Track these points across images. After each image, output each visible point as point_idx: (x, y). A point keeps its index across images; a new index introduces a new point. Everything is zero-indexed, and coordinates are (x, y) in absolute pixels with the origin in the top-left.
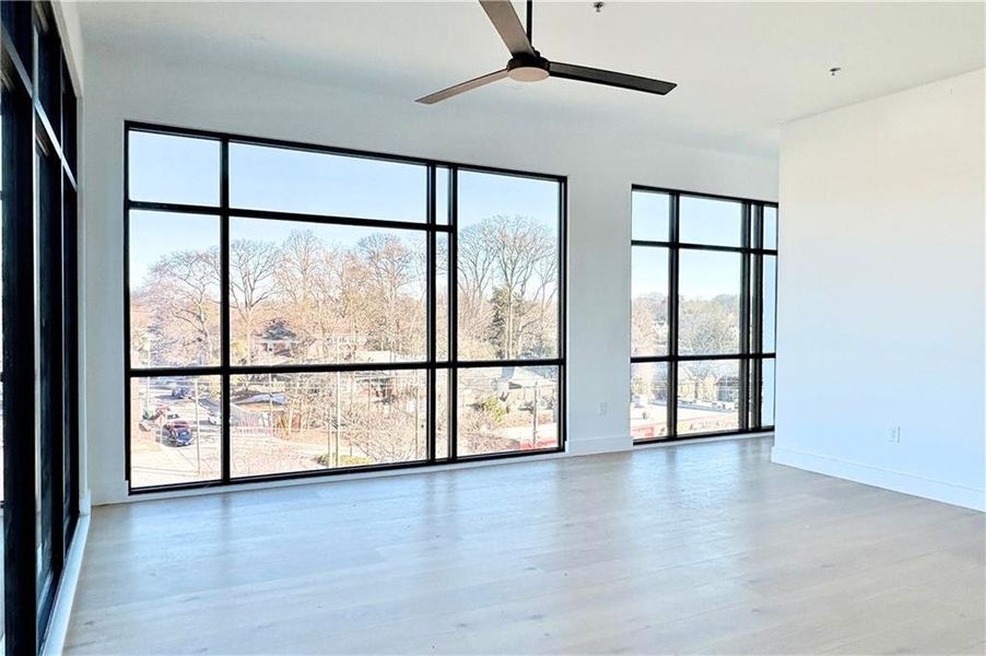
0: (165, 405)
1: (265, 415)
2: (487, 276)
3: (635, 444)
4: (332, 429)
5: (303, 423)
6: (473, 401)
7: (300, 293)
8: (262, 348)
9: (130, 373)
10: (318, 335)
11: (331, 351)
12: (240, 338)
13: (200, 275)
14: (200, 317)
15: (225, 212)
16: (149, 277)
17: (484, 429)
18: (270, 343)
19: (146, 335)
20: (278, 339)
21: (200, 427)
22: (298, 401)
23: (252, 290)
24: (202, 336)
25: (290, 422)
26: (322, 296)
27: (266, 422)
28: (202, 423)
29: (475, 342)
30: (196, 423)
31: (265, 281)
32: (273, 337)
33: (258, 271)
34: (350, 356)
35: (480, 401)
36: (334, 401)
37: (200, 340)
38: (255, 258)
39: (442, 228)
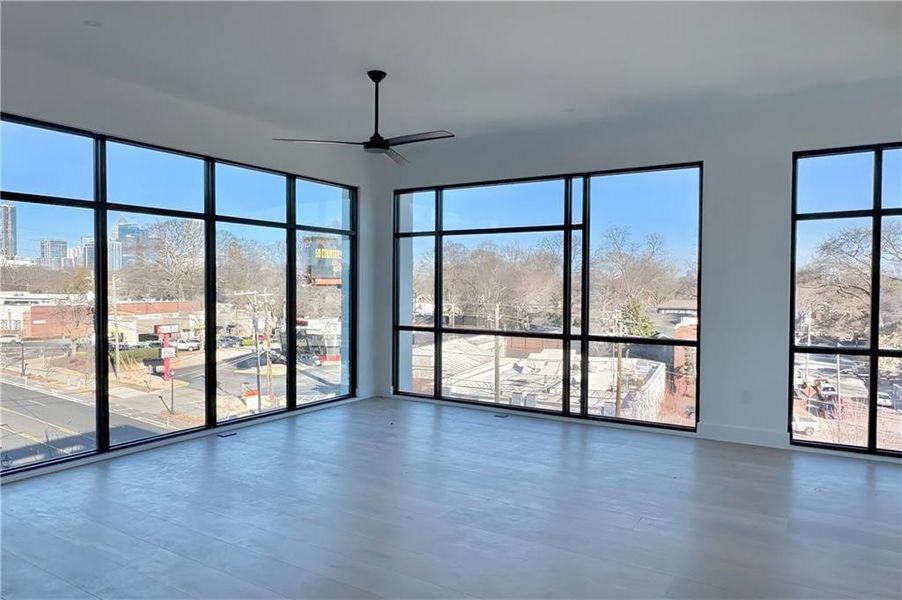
0: (823, 378)
39: (577, 227)
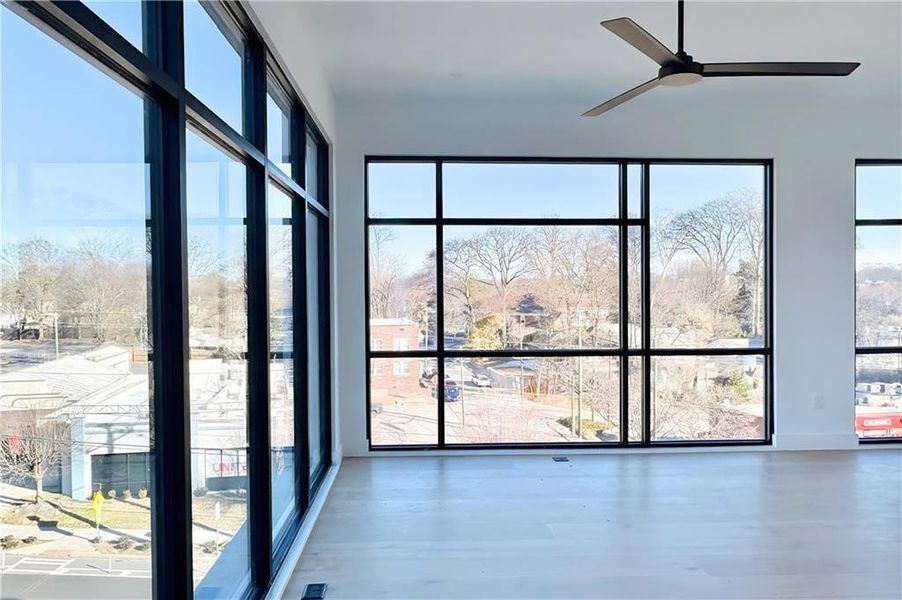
1: (518, 379)
2: (732, 248)
3: (861, 443)
4: (575, 395)
5: (550, 388)
6: (715, 375)
7: (549, 271)
8: (515, 320)
9: (370, 355)
10: (564, 309)
11: (574, 324)
12: (498, 311)
13: (465, 258)
14: (465, 294)
15: (440, 222)
16: (426, 261)
17: (727, 405)
18: (523, 316)
19: (427, 309)
20: (530, 312)
21: (464, 386)
22: (545, 367)
23: (508, 269)
24: (467, 310)
25: (539, 385)
26: (566, 273)
27: (519, 385)
28: (466, 383)
29: (719, 316)
30: (461, 383)
31: (518, 262)
32: (525, 310)
33: (512, 252)
34: (592, 328)
35: (723, 374)
36: (576, 369)
37: (465, 313)
38: (510, 243)
39: (634, 222)
